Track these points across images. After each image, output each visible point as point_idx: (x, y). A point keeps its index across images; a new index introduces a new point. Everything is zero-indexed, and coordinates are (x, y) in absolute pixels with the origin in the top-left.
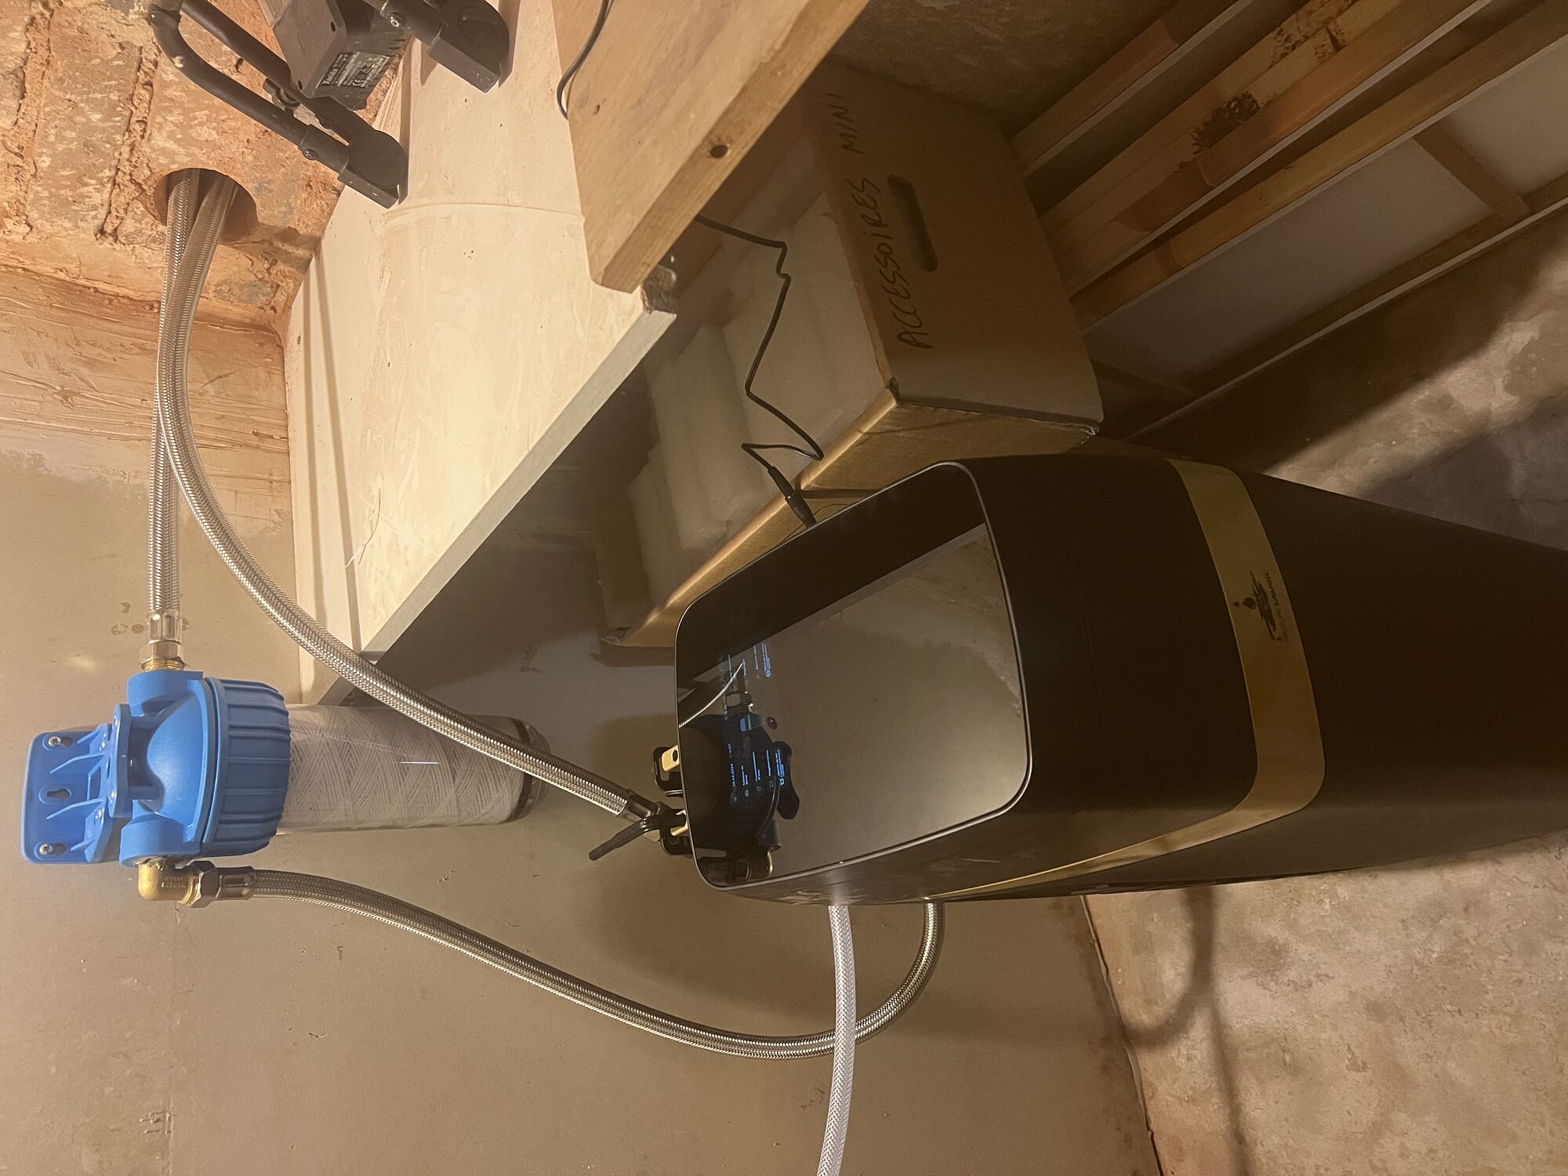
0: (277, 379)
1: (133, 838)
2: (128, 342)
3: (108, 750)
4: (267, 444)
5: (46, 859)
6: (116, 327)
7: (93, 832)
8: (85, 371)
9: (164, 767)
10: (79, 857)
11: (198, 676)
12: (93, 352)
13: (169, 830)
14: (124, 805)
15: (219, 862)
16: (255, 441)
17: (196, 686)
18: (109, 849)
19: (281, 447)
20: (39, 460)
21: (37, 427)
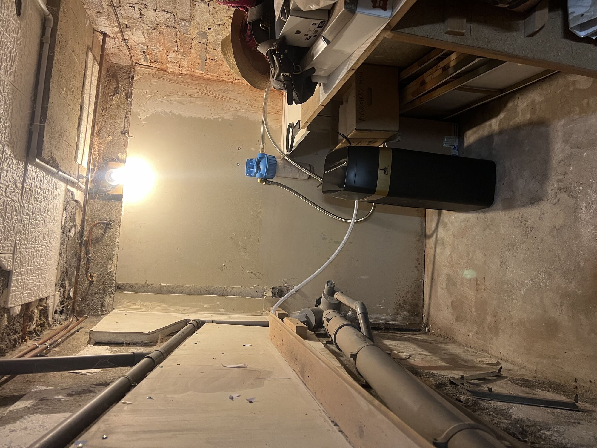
0: (282, 101)
1: (258, 174)
2: (260, 96)
3: (255, 163)
4: (279, 113)
5: (248, 175)
6: (259, 93)
7: (253, 173)
8: (254, 101)
9: (261, 167)
10: (252, 176)
11: (266, 154)
12: (255, 98)
13: (262, 175)
14: (257, 171)
15: (267, 179)
16: (277, 113)
17: (266, 156)
18: (255, 176)
19: (281, 114)
20: (248, 117)
21: (248, 112)
